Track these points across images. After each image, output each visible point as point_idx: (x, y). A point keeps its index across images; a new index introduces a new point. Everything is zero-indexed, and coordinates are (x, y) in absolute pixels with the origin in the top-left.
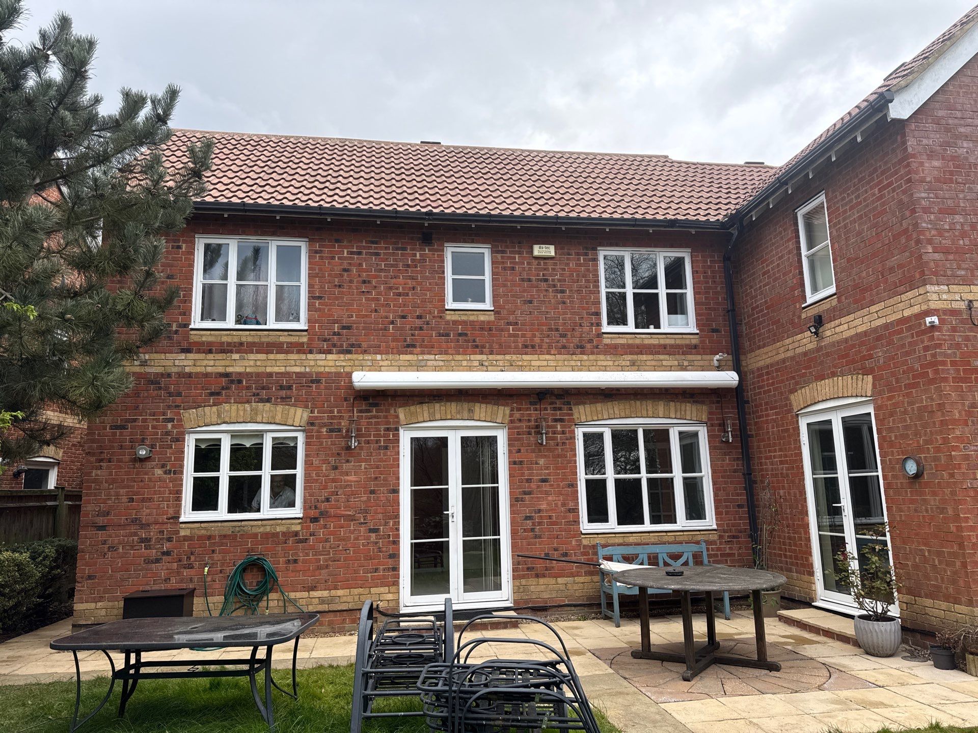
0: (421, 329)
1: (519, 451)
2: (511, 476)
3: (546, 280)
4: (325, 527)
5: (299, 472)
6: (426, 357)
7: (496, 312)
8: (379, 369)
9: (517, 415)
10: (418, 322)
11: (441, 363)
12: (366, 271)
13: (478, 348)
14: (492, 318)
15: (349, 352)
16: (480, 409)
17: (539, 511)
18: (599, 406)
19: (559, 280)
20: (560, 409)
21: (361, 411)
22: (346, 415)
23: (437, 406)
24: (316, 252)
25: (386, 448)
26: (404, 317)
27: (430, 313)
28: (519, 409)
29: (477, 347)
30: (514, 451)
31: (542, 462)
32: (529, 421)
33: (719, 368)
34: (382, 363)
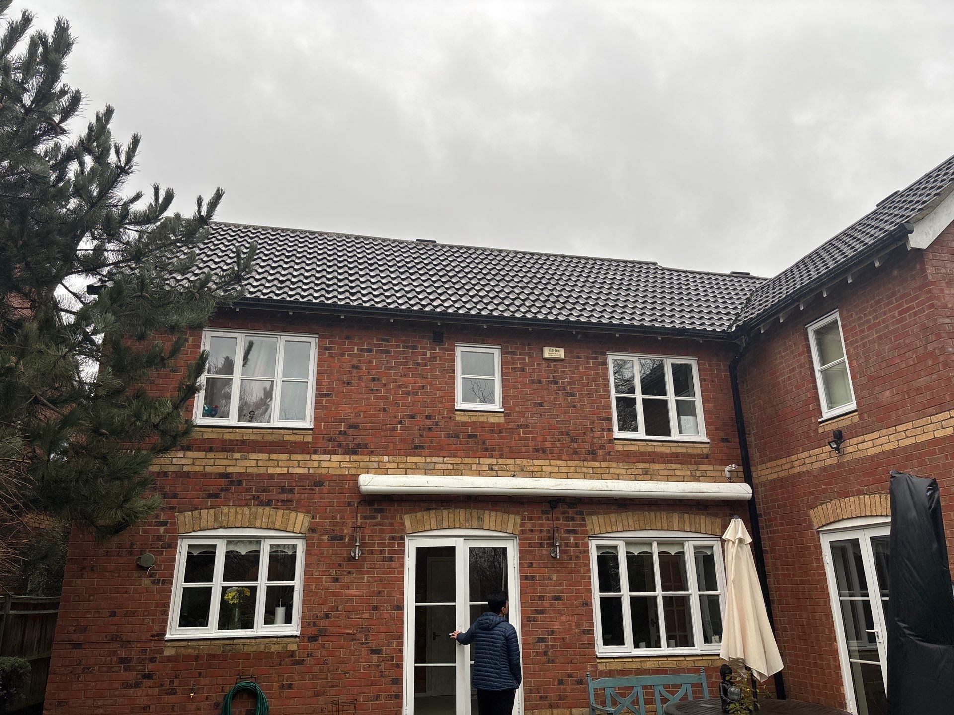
0: (430, 429)
1: (531, 565)
2: (523, 593)
3: (556, 383)
4: (323, 646)
5: (297, 584)
6: (435, 459)
7: (507, 414)
8: (386, 472)
9: (528, 525)
10: (428, 422)
11: (450, 467)
12: (376, 368)
13: (489, 452)
14: (502, 420)
15: (355, 453)
16: (490, 517)
17: (552, 632)
18: (613, 517)
19: (569, 383)
20: (573, 519)
21: (364, 518)
22: (350, 522)
23: (445, 513)
24: (326, 348)
25: (390, 559)
26: (412, 417)
27: (439, 413)
28: (531, 519)
29: (487, 450)
30: (526, 565)
31: (555, 577)
32: (541, 531)
33: (731, 480)
34: (388, 465)
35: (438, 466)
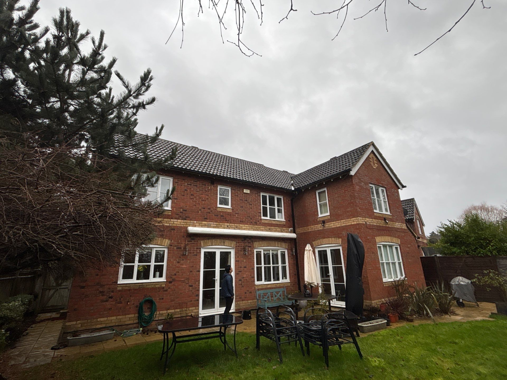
0: (209, 213)
1: (238, 257)
2: (236, 266)
3: (247, 201)
4: (174, 285)
5: (165, 264)
6: (211, 223)
7: (232, 209)
8: (195, 226)
9: (238, 245)
10: (209, 211)
11: (215, 225)
12: (193, 191)
13: (227, 221)
14: (231, 211)
15: (185, 219)
16: (227, 242)
17: (244, 278)
18: (261, 242)
19: (250, 201)
20: (250, 243)
21: (188, 241)
22: (183, 243)
23: (214, 240)
24: (176, 183)
25: (196, 255)
26: (204, 208)
27: (213, 208)
28: (238, 243)
29: (226, 220)
31: (245, 261)
32: (241, 246)
33: (290, 232)
34: (196, 224)
35: (212, 225)
